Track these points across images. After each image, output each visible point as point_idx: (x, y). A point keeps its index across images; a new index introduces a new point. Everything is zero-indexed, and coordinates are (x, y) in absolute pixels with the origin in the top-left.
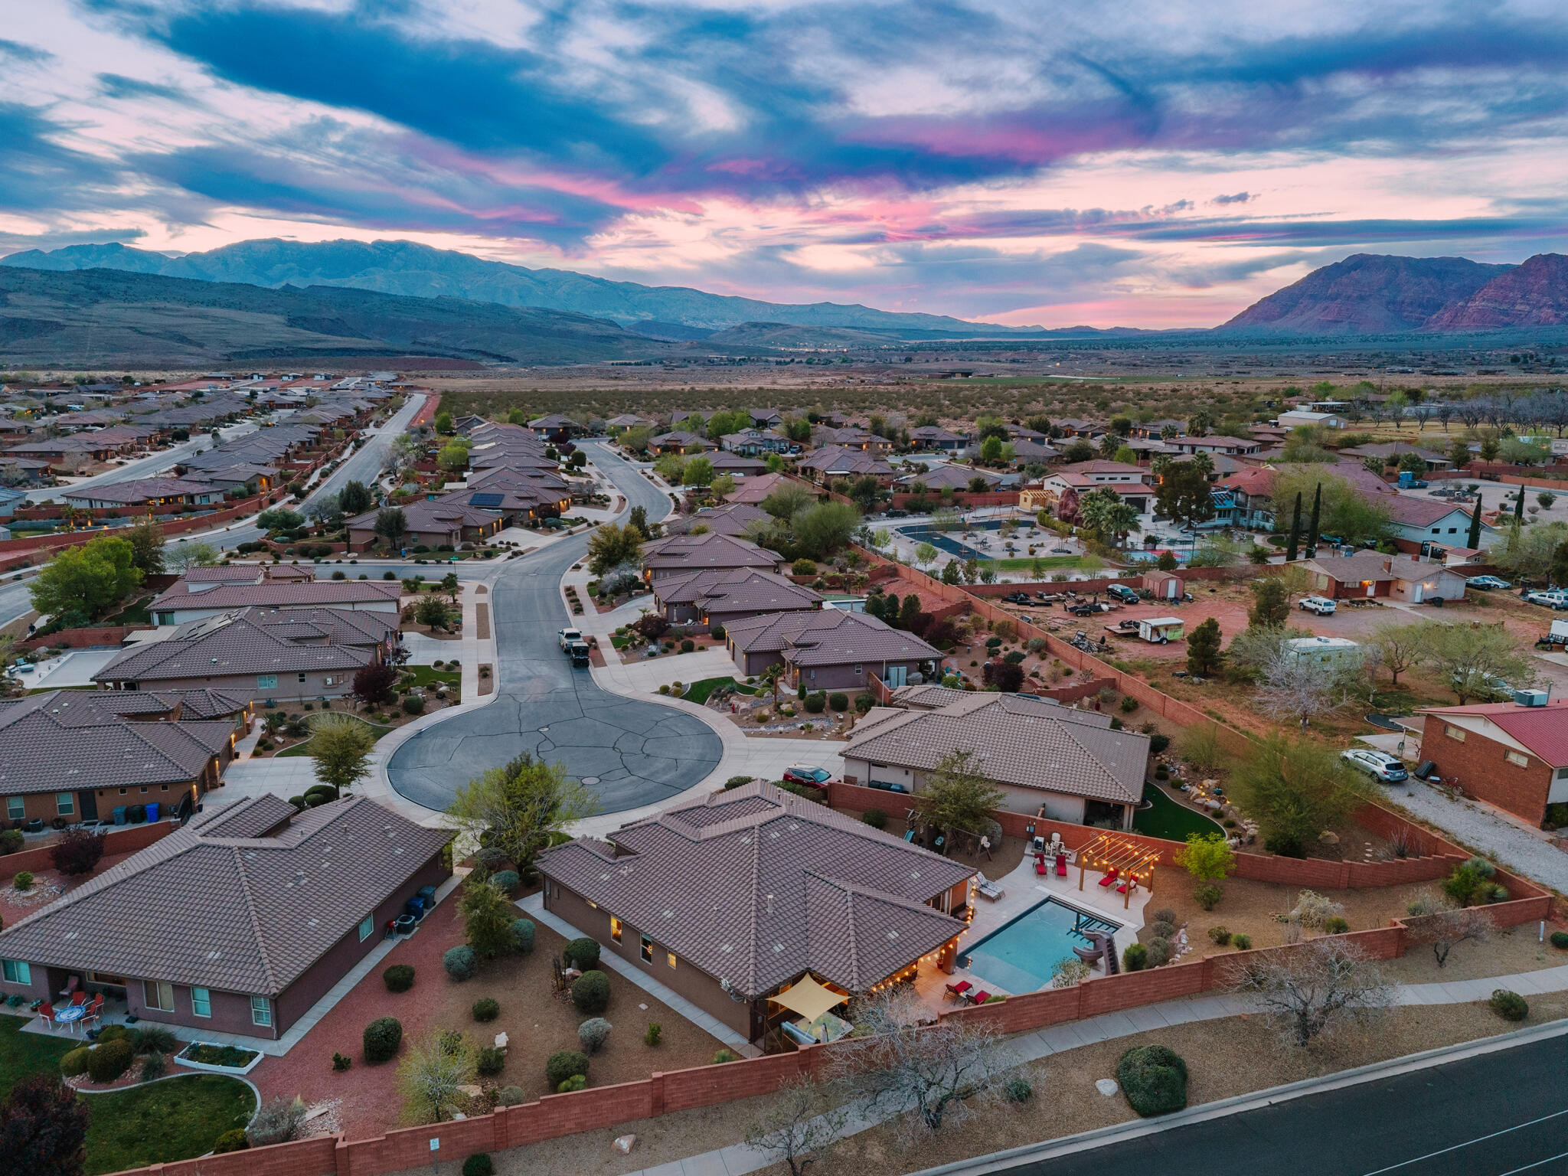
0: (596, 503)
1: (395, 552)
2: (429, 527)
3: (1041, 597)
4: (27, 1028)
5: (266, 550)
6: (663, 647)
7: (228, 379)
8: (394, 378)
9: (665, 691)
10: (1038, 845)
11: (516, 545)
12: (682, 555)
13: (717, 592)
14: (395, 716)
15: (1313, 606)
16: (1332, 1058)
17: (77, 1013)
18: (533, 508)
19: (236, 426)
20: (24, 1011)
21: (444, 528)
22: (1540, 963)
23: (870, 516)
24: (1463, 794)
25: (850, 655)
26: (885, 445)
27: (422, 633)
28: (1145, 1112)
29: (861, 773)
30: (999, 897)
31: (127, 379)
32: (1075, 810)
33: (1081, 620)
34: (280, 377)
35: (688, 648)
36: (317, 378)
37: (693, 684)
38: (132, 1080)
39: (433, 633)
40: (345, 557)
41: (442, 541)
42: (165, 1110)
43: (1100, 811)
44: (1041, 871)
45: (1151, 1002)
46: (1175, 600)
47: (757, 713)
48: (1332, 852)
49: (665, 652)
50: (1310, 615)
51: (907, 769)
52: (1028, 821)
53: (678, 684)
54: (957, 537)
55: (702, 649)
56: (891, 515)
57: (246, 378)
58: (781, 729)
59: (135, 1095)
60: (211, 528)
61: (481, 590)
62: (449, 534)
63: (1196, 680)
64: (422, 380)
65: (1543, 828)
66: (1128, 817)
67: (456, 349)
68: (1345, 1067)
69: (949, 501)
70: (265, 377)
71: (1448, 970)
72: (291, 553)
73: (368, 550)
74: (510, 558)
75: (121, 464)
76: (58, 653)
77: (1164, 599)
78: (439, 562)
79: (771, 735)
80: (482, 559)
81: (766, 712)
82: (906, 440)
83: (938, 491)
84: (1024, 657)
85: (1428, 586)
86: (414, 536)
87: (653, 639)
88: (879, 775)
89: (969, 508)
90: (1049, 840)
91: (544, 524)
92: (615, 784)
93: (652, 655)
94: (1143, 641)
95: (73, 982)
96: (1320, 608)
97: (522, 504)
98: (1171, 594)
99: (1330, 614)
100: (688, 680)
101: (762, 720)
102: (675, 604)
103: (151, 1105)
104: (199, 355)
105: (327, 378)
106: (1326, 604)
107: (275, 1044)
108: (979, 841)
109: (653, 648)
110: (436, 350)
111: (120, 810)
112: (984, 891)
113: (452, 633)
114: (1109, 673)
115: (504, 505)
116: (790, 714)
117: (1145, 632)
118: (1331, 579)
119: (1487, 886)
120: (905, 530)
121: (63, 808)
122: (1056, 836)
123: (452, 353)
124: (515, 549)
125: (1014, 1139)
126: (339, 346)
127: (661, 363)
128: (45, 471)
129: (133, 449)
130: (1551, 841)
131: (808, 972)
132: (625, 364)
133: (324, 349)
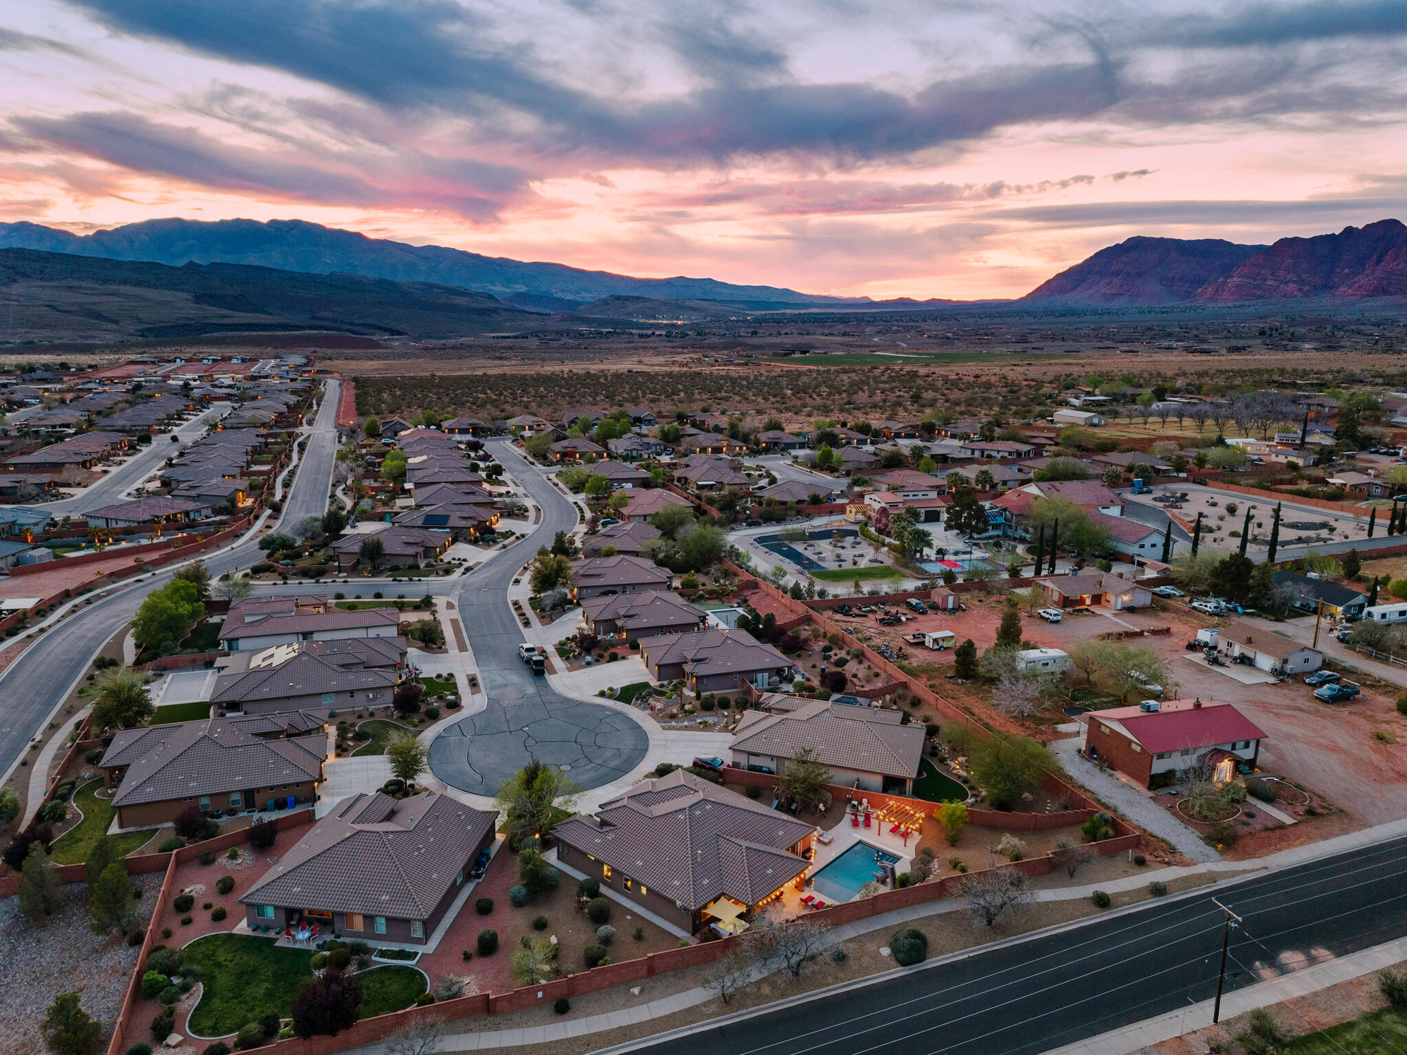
0: (518, 515)
1: (376, 572)
2: (399, 550)
3: (860, 609)
4: (278, 944)
5: (274, 571)
6: (596, 657)
7: (153, 363)
8: (303, 361)
9: (602, 694)
10: (854, 806)
11: (465, 560)
12: (598, 576)
13: (630, 613)
14: (422, 721)
15: (1047, 616)
16: (1004, 931)
17: (307, 934)
18: (472, 526)
19: (185, 424)
20: (272, 934)
21: (411, 550)
22: (1126, 873)
23: (733, 526)
24: (1108, 767)
25: (730, 667)
26: (741, 448)
27: (419, 648)
28: (904, 963)
29: (743, 760)
30: (830, 842)
31: (64, 366)
32: (877, 781)
33: (886, 629)
34: (201, 360)
35: (614, 658)
36: (234, 361)
37: (622, 689)
38: (353, 970)
39: (427, 648)
40: (337, 576)
41: (411, 561)
42: (378, 986)
43: (892, 784)
44: (855, 823)
45: (911, 905)
46: (953, 611)
47: (668, 712)
48: (1027, 806)
49: (597, 661)
50: (1043, 622)
51: (772, 757)
52: (848, 792)
53: (611, 689)
54: (799, 547)
55: (623, 658)
56: (750, 525)
57: (169, 361)
58: (686, 723)
59: (358, 979)
60: (219, 547)
61: (450, 606)
62: (416, 556)
63: (960, 681)
64: (329, 362)
65: (1149, 789)
66: (909, 786)
67: (351, 324)
68: (1009, 936)
69: (793, 512)
70: (187, 361)
71: (1074, 880)
72: (295, 574)
73: (354, 570)
74: (464, 574)
75: (106, 472)
76: (161, 675)
77: (945, 610)
78: (411, 580)
79: (680, 729)
80: (442, 576)
81: (675, 711)
82: (757, 443)
83: (784, 503)
84: (848, 661)
85: (1126, 598)
86: (387, 557)
87: (588, 652)
88: (755, 761)
89: (809, 517)
90: (860, 803)
91: (483, 540)
92: (581, 769)
93: (589, 664)
94: (928, 648)
95: (297, 916)
96: (1051, 618)
97: (464, 523)
98: (950, 605)
99: (1057, 622)
100: (618, 686)
101: (673, 717)
102: (601, 621)
103: (370, 983)
104: (115, 331)
105: (243, 361)
106: (1055, 615)
107: (425, 947)
108: (817, 807)
109: (589, 658)
110: (333, 325)
111: (271, 802)
112: (821, 839)
113: (440, 648)
114: (903, 677)
115: (449, 524)
116: (692, 712)
117: (929, 642)
118: (1060, 594)
119: (1104, 829)
120: (761, 540)
121: (234, 802)
122: (865, 801)
123: (346, 327)
124: (466, 565)
125: (837, 980)
126: (244, 321)
127: (537, 336)
128: (49, 484)
129: (109, 455)
130: (1151, 798)
131: (723, 894)
132: (505, 337)
133: (229, 325)
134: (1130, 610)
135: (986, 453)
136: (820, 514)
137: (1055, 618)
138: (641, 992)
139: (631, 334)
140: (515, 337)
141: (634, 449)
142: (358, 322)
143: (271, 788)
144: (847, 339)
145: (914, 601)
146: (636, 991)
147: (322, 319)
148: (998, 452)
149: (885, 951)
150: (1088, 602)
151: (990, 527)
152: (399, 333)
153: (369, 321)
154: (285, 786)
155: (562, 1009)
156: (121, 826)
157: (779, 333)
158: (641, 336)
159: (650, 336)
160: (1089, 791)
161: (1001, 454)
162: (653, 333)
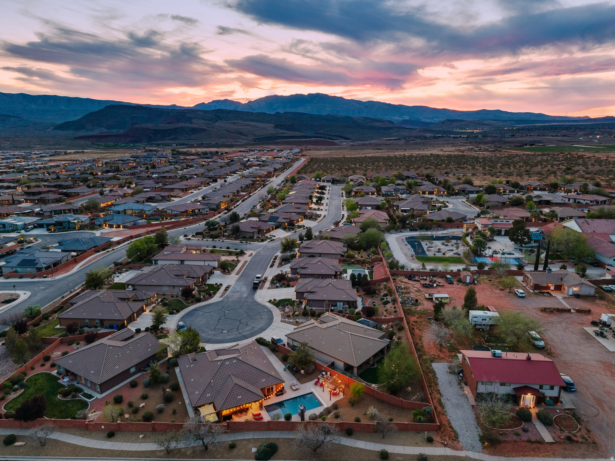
0: (313, 219)
1: (236, 238)
2: (248, 230)
3: (419, 277)
4: (59, 381)
5: (203, 235)
6: (282, 284)
7: (247, 151)
8: (299, 151)
9: (270, 301)
11: (274, 236)
12: (311, 248)
13: (305, 266)
14: (192, 302)
15: (517, 293)
16: (319, 457)
17: (68, 380)
18: (287, 222)
19: (235, 175)
20: (60, 377)
21: (252, 231)
23: (402, 230)
24: (464, 383)
25: (325, 297)
26: (444, 192)
27: (221, 272)
28: (257, 459)
29: (291, 342)
30: (297, 389)
31: (217, 152)
33: (423, 289)
34: (263, 151)
35: (288, 286)
36: (275, 151)
38: (69, 398)
39: (223, 272)
40: (221, 239)
41: (251, 235)
42: (71, 406)
44: (316, 384)
46: (468, 284)
47: (288, 314)
48: (404, 395)
49: (281, 286)
53: (275, 300)
54: (424, 243)
55: (292, 286)
56: (411, 230)
57: (253, 151)
58: (290, 320)
59: (68, 401)
60: (196, 224)
61: (251, 255)
62: (254, 233)
64: (309, 151)
65: (475, 401)
66: (355, 371)
67: (330, 135)
69: (435, 226)
70: (259, 151)
71: (384, 440)
72: (208, 237)
73: (229, 237)
74: (269, 242)
75: (192, 192)
76: (128, 271)
77: (464, 283)
78: (247, 243)
79: (287, 323)
80: (260, 242)
81: (291, 314)
82: (453, 190)
83: (432, 221)
84: (388, 303)
85: (575, 289)
86: (244, 233)
87: (279, 281)
89: (445, 228)
90: (326, 374)
91: (288, 228)
92: (231, 333)
93: (277, 287)
97: (284, 221)
99: (523, 297)
100: (278, 299)
101: (289, 316)
102: (293, 269)
103: (70, 405)
104: (245, 139)
105: (278, 151)
106: (521, 293)
107: (100, 395)
109: (278, 285)
110: (323, 136)
111: (108, 325)
112: (293, 387)
113: (229, 272)
114: (402, 315)
115: (278, 221)
116: (296, 316)
117: (434, 299)
118: (533, 282)
121: (97, 323)
122: (329, 373)
123: (328, 137)
124: (273, 238)
125: (222, 457)
126: (290, 135)
127: (405, 139)
128: (168, 196)
129: (199, 186)
130: (473, 406)
131: (213, 402)
132: (391, 140)
133: (285, 137)
134: (577, 296)
135: (577, 201)
136: (451, 228)
137: (521, 295)
138: (142, 438)
139: (450, 137)
140: (395, 140)
141: (389, 191)
142: (333, 134)
143: (110, 320)
144: (564, 138)
145: (448, 276)
146: (141, 436)
147: (319, 134)
148: (584, 200)
149: (254, 450)
150: (552, 288)
151: (533, 241)
152: (348, 139)
153: (337, 134)
154: (114, 320)
155: (111, 435)
156: (60, 326)
157: (527, 135)
158: (454, 138)
159: (458, 138)
160: (440, 393)
161: (586, 202)
162: (461, 136)
